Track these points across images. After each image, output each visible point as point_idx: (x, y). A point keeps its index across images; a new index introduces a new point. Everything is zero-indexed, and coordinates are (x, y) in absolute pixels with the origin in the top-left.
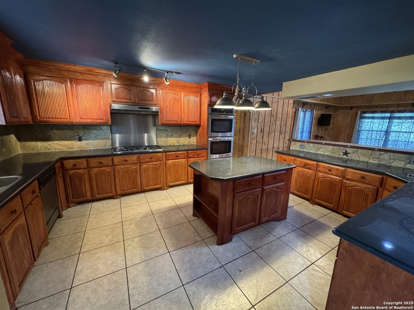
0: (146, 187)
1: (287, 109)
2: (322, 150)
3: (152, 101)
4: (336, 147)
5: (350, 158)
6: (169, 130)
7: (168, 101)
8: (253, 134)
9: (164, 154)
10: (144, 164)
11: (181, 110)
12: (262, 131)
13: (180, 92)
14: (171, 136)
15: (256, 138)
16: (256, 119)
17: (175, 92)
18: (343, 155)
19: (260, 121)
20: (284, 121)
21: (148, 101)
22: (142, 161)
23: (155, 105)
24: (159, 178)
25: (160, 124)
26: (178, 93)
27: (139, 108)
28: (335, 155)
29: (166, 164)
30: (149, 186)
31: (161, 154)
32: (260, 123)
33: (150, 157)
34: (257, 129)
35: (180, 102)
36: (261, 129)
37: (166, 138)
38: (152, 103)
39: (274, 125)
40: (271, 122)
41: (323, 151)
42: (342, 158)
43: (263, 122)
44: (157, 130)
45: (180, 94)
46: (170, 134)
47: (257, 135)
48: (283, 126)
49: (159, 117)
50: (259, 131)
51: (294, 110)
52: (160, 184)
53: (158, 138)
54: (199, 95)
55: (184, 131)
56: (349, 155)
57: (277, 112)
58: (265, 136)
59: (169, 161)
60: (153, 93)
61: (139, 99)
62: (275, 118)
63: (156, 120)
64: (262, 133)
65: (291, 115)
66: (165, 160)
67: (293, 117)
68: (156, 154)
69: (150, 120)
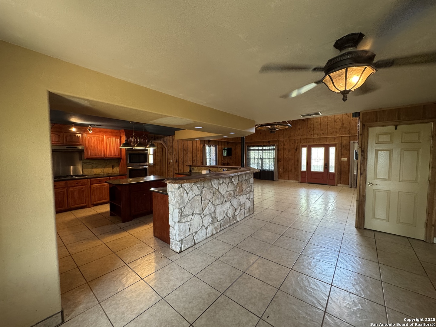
0: (72, 205)
1: (196, 145)
3: (79, 142)
6: (94, 163)
7: (93, 142)
8: (169, 163)
9: (89, 180)
10: (71, 188)
11: (104, 148)
12: (177, 161)
13: (102, 135)
14: (96, 167)
15: (172, 167)
16: (171, 153)
17: (98, 136)
19: (174, 154)
20: (195, 153)
21: (75, 142)
22: (69, 186)
23: (81, 145)
24: (84, 198)
25: (86, 158)
26: (101, 136)
27: (67, 147)
29: (90, 187)
30: (75, 205)
31: (86, 180)
32: (174, 155)
33: (77, 182)
34: (173, 160)
35: (103, 143)
36: (176, 160)
37: (92, 168)
38: (79, 143)
39: (187, 156)
40: (184, 154)
43: (177, 155)
44: (83, 163)
45: (103, 136)
46: (95, 166)
47: (173, 164)
48: (195, 157)
49: (85, 153)
50: (175, 161)
51: (202, 145)
52: (86, 202)
53: (84, 169)
54: (119, 137)
55: (108, 163)
57: (188, 147)
58: (180, 165)
59: (93, 185)
60: (79, 137)
61: (67, 140)
62: (187, 152)
63: (82, 156)
64: (177, 163)
65: (200, 149)
66: (90, 184)
67: (202, 150)
68: (82, 180)
69: (77, 156)
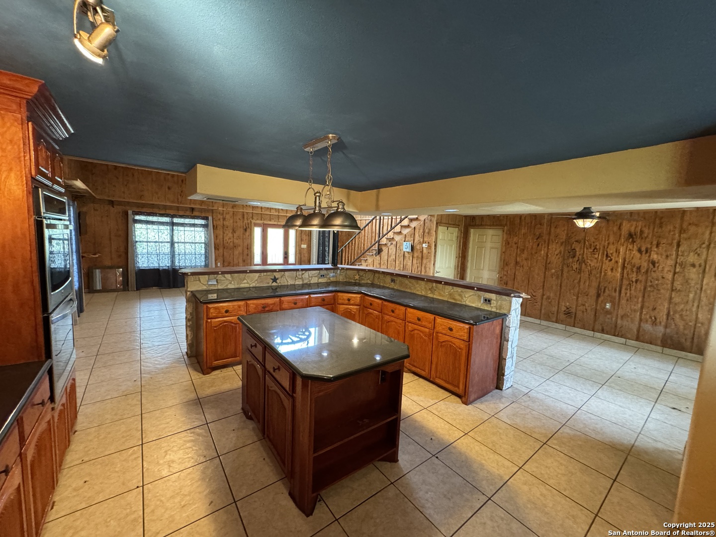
2: (245, 281)
4: (262, 274)
5: (280, 284)
18: (272, 283)
28: (263, 284)
41: (248, 283)
42: (271, 286)
56: (278, 281)
